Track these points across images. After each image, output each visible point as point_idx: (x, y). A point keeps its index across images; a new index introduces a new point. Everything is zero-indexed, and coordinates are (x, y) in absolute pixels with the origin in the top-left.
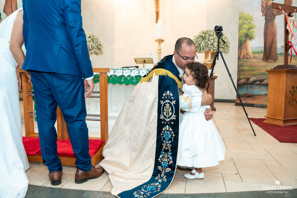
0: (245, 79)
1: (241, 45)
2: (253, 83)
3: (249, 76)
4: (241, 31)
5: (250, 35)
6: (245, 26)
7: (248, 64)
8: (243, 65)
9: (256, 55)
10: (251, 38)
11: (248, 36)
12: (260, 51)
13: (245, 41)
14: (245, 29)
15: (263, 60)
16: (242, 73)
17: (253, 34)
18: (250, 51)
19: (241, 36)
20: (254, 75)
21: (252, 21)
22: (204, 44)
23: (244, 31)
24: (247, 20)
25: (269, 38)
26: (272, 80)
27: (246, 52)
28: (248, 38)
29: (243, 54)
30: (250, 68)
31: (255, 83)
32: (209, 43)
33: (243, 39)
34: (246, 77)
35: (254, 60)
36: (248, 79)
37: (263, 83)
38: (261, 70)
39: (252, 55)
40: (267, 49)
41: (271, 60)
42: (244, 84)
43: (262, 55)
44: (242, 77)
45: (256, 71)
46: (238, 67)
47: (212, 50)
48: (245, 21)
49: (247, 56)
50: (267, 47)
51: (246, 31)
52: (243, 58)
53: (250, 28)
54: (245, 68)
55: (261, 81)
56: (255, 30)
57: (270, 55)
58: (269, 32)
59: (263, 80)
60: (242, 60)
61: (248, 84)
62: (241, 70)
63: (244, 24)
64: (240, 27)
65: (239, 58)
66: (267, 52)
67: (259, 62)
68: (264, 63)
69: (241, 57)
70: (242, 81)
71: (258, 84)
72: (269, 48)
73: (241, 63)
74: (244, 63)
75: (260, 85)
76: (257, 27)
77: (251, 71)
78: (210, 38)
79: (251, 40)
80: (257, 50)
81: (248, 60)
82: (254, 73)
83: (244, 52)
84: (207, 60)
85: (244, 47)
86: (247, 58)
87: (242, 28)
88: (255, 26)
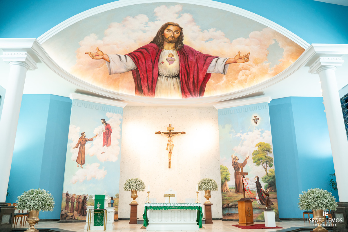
0: (227, 204)
1: (223, 184)
2: (232, 206)
3: (229, 203)
4: (222, 176)
5: (227, 178)
6: (224, 173)
7: (227, 195)
8: (224, 196)
9: (232, 190)
10: (228, 180)
11: (226, 179)
12: (233, 188)
13: (225, 182)
14: (224, 175)
15: (236, 193)
16: (225, 201)
17: (229, 178)
18: (228, 188)
19: (222, 179)
20: (232, 202)
21: (228, 171)
22: (205, 187)
23: (224, 176)
24: (225, 170)
25: (238, 181)
26: (239, 205)
27: (226, 188)
28: (226, 180)
29: (224, 190)
30: (229, 198)
31: (233, 207)
32: (208, 186)
33: (224, 180)
34: (227, 203)
35: (231, 193)
36: (228, 204)
37: (237, 206)
38: (235, 199)
39: (229, 190)
40: (237, 187)
41: (240, 193)
42: (226, 207)
43: (235, 190)
44: (225, 203)
45: (232, 199)
46: (222, 197)
47: (209, 190)
48: (224, 170)
49: (227, 190)
50: (237, 185)
51: (225, 176)
52: (224, 192)
53: (227, 175)
54: (226, 198)
55: (236, 205)
56: (230, 175)
57: (239, 190)
58: (237, 178)
59: (237, 205)
60: (224, 193)
61: (228, 207)
62: (224, 199)
63: (223, 172)
64: (222, 173)
65: (222, 192)
66: (237, 188)
67: (233, 194)
68: (236, 195)
69: (224, 191)
70: (225, 206)
71: (234, 207)
72: (238, 186)
73: (224, 194)
74: (225, 194)
75: (236, 207)
76: (230, 174)
77: (230, 199)
78: (208, 184)
79: (228, 181)
80: (232, 187)
81: (227, 193)
82: (232, 200)
83: (225, 188)
84: (206, 195)
85: (224, 185)
86: (227, 192)
87: (222, 174)
88: (230, 173)
